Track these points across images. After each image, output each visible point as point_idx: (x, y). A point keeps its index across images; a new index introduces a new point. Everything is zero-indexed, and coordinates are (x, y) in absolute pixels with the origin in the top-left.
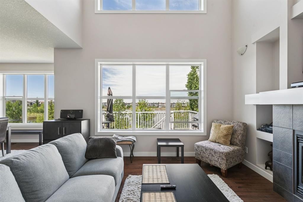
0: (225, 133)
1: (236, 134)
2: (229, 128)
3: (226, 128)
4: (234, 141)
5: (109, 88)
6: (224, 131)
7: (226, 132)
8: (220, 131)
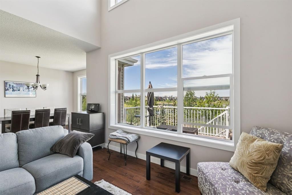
0: (256, 157)
1: (289, 167)
2: (268, 149)
3: (260, 147)
4: (283, 183)
5: (150, 83)
6: (255, 153)
7: (259, 156)
8: (248, 151)
